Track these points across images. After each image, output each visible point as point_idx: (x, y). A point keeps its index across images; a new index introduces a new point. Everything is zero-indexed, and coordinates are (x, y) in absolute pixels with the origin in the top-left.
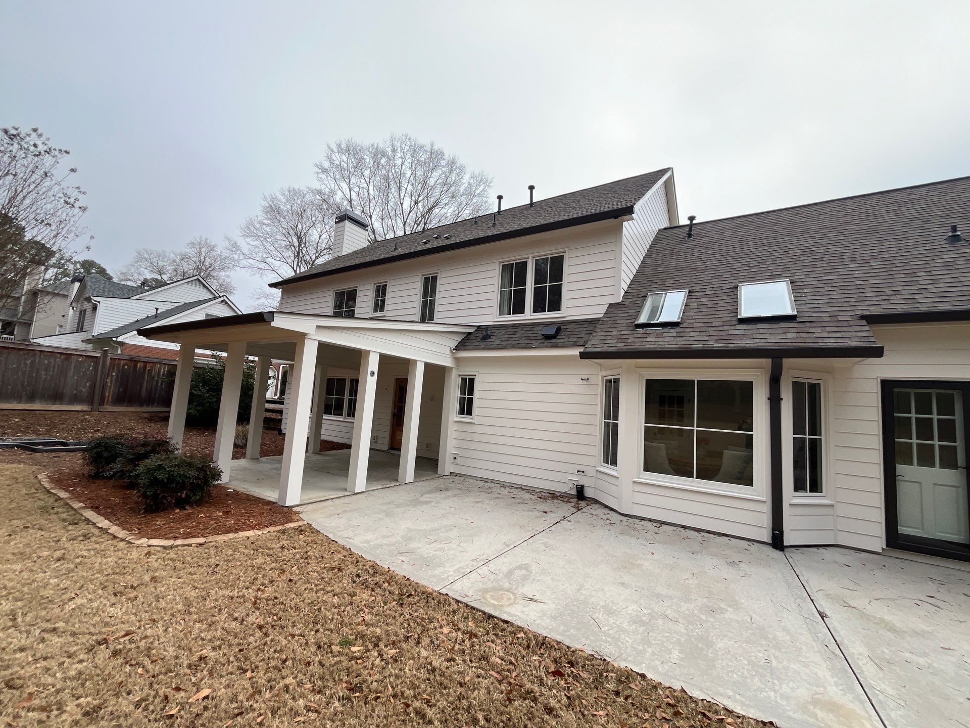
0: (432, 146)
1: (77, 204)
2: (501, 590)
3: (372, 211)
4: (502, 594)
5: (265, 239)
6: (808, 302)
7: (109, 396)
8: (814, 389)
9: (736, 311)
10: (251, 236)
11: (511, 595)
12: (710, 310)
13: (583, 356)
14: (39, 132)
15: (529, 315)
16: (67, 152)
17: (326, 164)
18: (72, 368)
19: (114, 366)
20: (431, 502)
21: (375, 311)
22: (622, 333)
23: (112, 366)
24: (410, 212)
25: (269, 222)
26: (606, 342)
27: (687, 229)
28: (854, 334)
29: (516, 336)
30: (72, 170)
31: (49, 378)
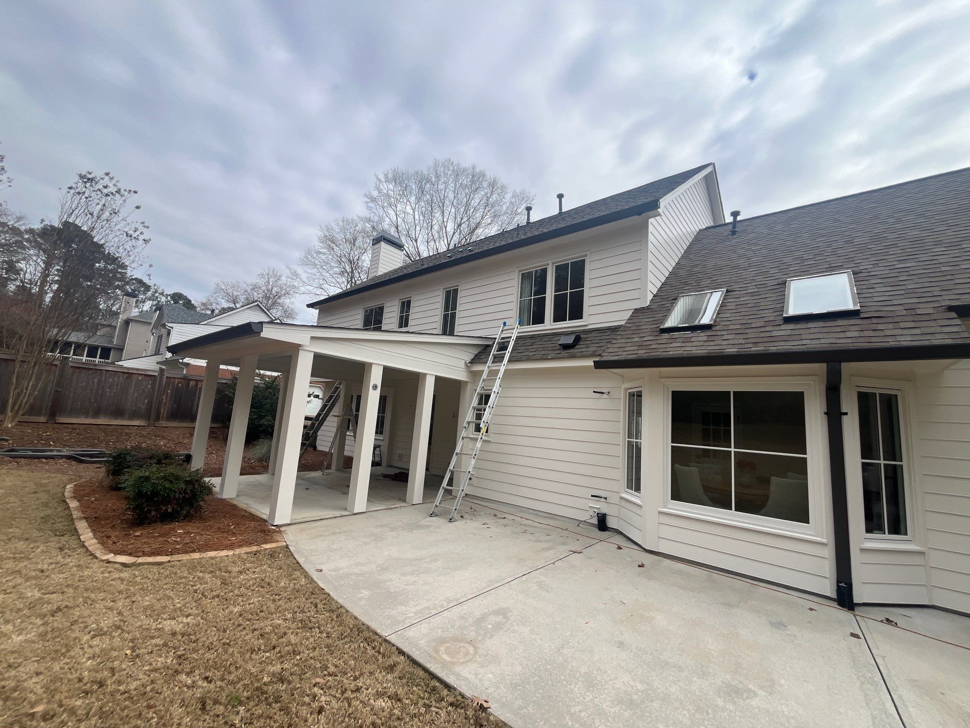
0: (473, 169)
1: (141, 237)
2: (461, 641)
3: (417, 236)
4: (461, 647)
5: (322, 266)
6: (875, 294)
7: (164, 413)
8: (890, 403)
9: (782, 310)
10: (308, 265)
11: (471, 650)
12: (750, 309)
13: (599, 365)
14: (111, 176)
15: (549, 325)
16: (135, 192)
17: (375, 194)
18: (133, 386)
19: (169, 384)
20: (431, 526)
21: (401, 326)
22: (645, 339)
23: (168, 384)
24: (454, 233)
25: (325, 250)
26: (626, 349)
27: (731, 226)
28: (939, 330)
29: (534, 347)
30: (138, 207)
31: (112, 395)
